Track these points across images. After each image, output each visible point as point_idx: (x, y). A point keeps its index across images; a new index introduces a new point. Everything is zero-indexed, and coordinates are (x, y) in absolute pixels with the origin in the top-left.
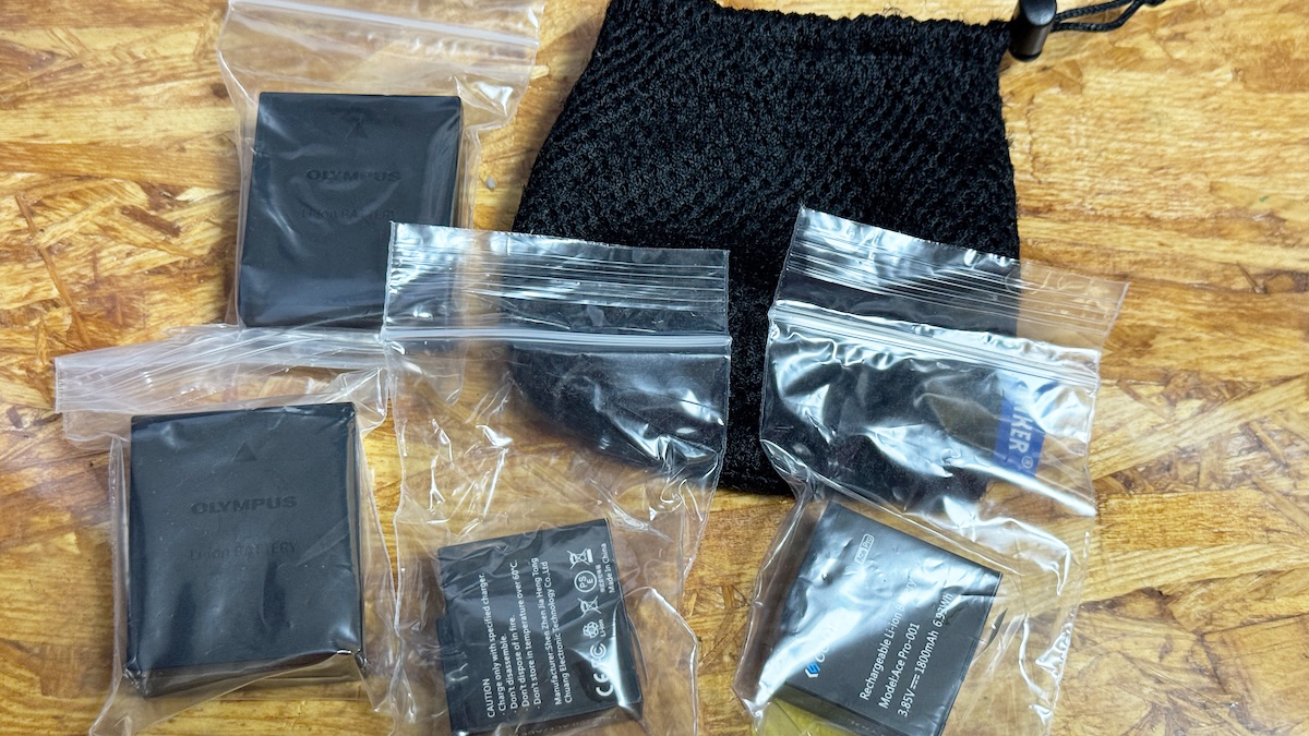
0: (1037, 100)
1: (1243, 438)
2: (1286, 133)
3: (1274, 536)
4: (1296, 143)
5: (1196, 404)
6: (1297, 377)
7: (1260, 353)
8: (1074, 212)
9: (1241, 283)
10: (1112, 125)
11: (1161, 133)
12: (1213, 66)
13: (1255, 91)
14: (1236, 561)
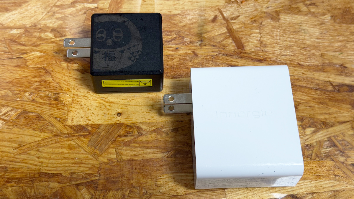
0: (263, 23)
1: (328, 142)
2: (348, 38)
3: (337, 178)
4: (351, 41)
5: (313, 129)
6: (348, 121)
7: (336, 112)
8: (274, 61)
9: (330, 88)
10: (288, 32)
11: (305, 36)
12: (324, 14)
13: (338, 23)
14: (324, 186)
